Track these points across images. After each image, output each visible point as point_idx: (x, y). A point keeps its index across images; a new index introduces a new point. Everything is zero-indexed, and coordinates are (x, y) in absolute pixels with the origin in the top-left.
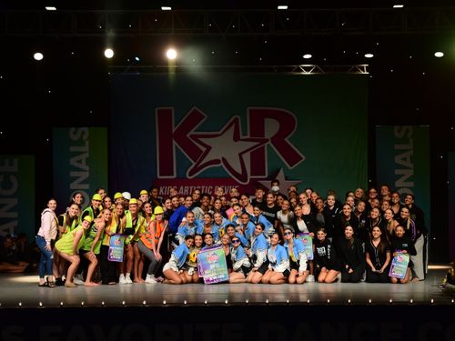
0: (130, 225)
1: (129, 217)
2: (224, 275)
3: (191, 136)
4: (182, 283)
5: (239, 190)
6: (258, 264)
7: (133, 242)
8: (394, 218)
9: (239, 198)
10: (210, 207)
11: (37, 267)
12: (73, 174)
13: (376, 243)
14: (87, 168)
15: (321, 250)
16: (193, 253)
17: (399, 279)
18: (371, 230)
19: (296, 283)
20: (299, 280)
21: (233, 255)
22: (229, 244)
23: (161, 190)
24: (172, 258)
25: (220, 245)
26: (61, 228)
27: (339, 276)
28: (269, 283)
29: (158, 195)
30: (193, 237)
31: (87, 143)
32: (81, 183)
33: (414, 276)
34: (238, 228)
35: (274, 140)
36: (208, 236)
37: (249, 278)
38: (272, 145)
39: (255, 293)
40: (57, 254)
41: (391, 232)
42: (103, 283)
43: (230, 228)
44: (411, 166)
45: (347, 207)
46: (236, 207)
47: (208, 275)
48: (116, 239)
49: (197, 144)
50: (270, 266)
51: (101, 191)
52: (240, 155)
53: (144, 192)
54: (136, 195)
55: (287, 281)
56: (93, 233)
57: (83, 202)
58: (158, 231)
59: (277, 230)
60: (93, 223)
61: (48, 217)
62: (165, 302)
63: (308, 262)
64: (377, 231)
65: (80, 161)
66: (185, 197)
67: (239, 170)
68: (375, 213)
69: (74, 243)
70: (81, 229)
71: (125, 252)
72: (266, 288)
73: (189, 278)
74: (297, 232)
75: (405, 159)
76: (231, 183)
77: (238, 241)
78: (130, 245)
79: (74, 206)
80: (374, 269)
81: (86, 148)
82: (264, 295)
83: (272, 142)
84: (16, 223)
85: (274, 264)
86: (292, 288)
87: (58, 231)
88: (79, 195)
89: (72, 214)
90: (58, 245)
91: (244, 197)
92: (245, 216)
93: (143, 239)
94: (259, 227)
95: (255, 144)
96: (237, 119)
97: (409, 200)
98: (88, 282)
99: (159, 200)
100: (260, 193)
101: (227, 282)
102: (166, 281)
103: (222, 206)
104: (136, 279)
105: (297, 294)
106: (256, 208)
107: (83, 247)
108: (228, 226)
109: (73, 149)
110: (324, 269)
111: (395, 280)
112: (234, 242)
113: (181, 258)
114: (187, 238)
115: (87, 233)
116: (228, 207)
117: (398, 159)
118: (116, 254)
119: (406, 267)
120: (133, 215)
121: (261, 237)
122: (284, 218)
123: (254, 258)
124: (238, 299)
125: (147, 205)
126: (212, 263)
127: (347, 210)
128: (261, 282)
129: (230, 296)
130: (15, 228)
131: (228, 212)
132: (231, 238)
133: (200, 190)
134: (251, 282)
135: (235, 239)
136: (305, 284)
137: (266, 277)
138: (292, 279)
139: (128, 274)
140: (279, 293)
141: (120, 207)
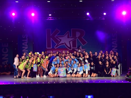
0: (39, 61)
1: (39, 59)
2: (65, 75)
3: (56, 37)
4: (53, 77)
5: (69, 52)
6: (75, 72)
7: (40, 66)
8: (112, 59)
9: (69, 54)
10: (61, 56)
11: (14, 73)
12: (23, 47)
13: (107, 66)
14: (27, 46)
15: (92, 68)
16: (57, 69)
17: (113, 76)
18: (106, 62)
19: (85, 77)
20: (86, 76)
21: (68, 69)
22: (66, 66)
23: (48, 52)
24: (51, 70)
25: (64, 67)
26: (20, 62)
27: (97, 75)
28: (78, 77)
29: (47, 53)
30: (57, 65)
31: (27, 39)
32: (25, 50)
33: (118, 75)
34: (69, 62)
35: (79, 38)
36: (61, 64)
37: (72, 76)
38: (78, 39)
39: (73, 80)
40: (19, 69)
41: (111, 63)
42: (32, 77)
43: (67, 62)
44: (117, 45)
45: (99, 56)
46: (68, 56)
47: (61, 75)
48: (35, 65)
49: (57, 39)
50: (78, 72)
51: (31, 52)
52: (69, 42)
53: (43, 52)
54: (41, 53)
55: (82, 77)
56: (29, 64)
57: (26, 55)
58: (47, 63)
59: (80, 63)
60: (29, 61)
61: (16, 59)
62: (49, 83)
63: (88, 71)
64: (107, 63)
65: (25, 44)
66: (54, 53)
67: (69, 46)
68: (107, 58)
69: (24, 66)
70: (25, 62)
71: (38, 69)
72: (77, 78)
73: (55, 76)
74: (85, 63)
75: (115, 43)
76: (67, 50)
77: (69, 66)
78: (39, 67)
79: (24, 56)
80: (106, 73)
81: (27, 40)
82: (76, 80)
83: (78, 38)
84: (8, 61)
85: (79, 72)
86: (84, 78)
87: (19, 63)
88: (25, 53)
89: (23, 58)
90: (19, 67)
91: (70, 53)
92: (71, 59)
93: (43, 65)
94: (75, 62)
95: (74, 39)
96: (68, 32)
97: (117, 54)
98: (28, 77)
99: (47, 54)
100: (75, 52)
101: (66, 77)
102: (49, 77)
103: (64, 56)
104: (41, 76)
105: (85, 80)
106: (74, 57)
107: (26, 67)
108: (66, 62)
109: (23, 40)
110: (93, 73)
111: (112, 76)
112: (68, 66)
113: (53, 70)
114: (55, 65)
115: (27, 64)
116: (66, 56)
117: (113, 43)
118: (35, 69)
119: (115, 72)
120: (40, 59)
121: (75, 64)
122: (81, 59)
123: (73, 70)
124: (69, 81)
125: (44, 56)
126: (62, 72)
127: (99, 57)
128: (75, 77)
129: (67, 81)
130: (8, 62)
131: (66, 58)
132: (67, 65)
133: (58, 52)
134: (73, 77)
135: (68, 65)
136: (87, 77)
137: (77, 76)
138: (84, 76)
139: (39, 75)
140: (80, 80)
141: (36, 56)
